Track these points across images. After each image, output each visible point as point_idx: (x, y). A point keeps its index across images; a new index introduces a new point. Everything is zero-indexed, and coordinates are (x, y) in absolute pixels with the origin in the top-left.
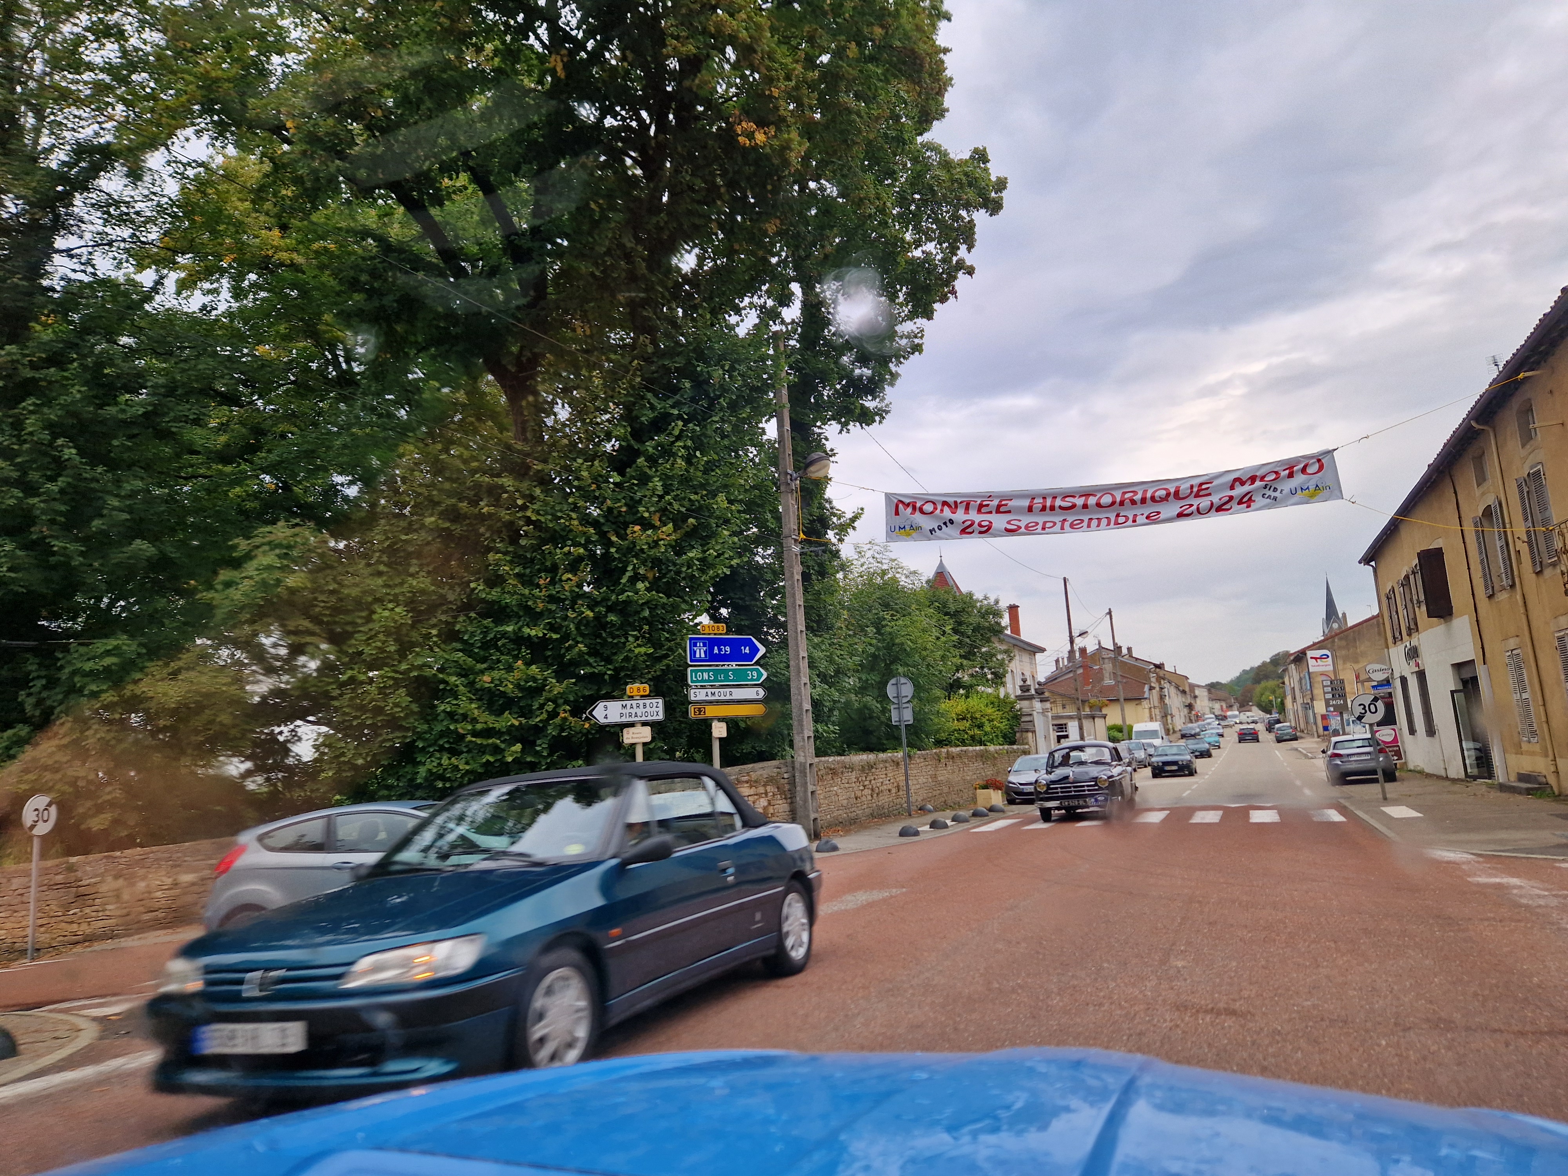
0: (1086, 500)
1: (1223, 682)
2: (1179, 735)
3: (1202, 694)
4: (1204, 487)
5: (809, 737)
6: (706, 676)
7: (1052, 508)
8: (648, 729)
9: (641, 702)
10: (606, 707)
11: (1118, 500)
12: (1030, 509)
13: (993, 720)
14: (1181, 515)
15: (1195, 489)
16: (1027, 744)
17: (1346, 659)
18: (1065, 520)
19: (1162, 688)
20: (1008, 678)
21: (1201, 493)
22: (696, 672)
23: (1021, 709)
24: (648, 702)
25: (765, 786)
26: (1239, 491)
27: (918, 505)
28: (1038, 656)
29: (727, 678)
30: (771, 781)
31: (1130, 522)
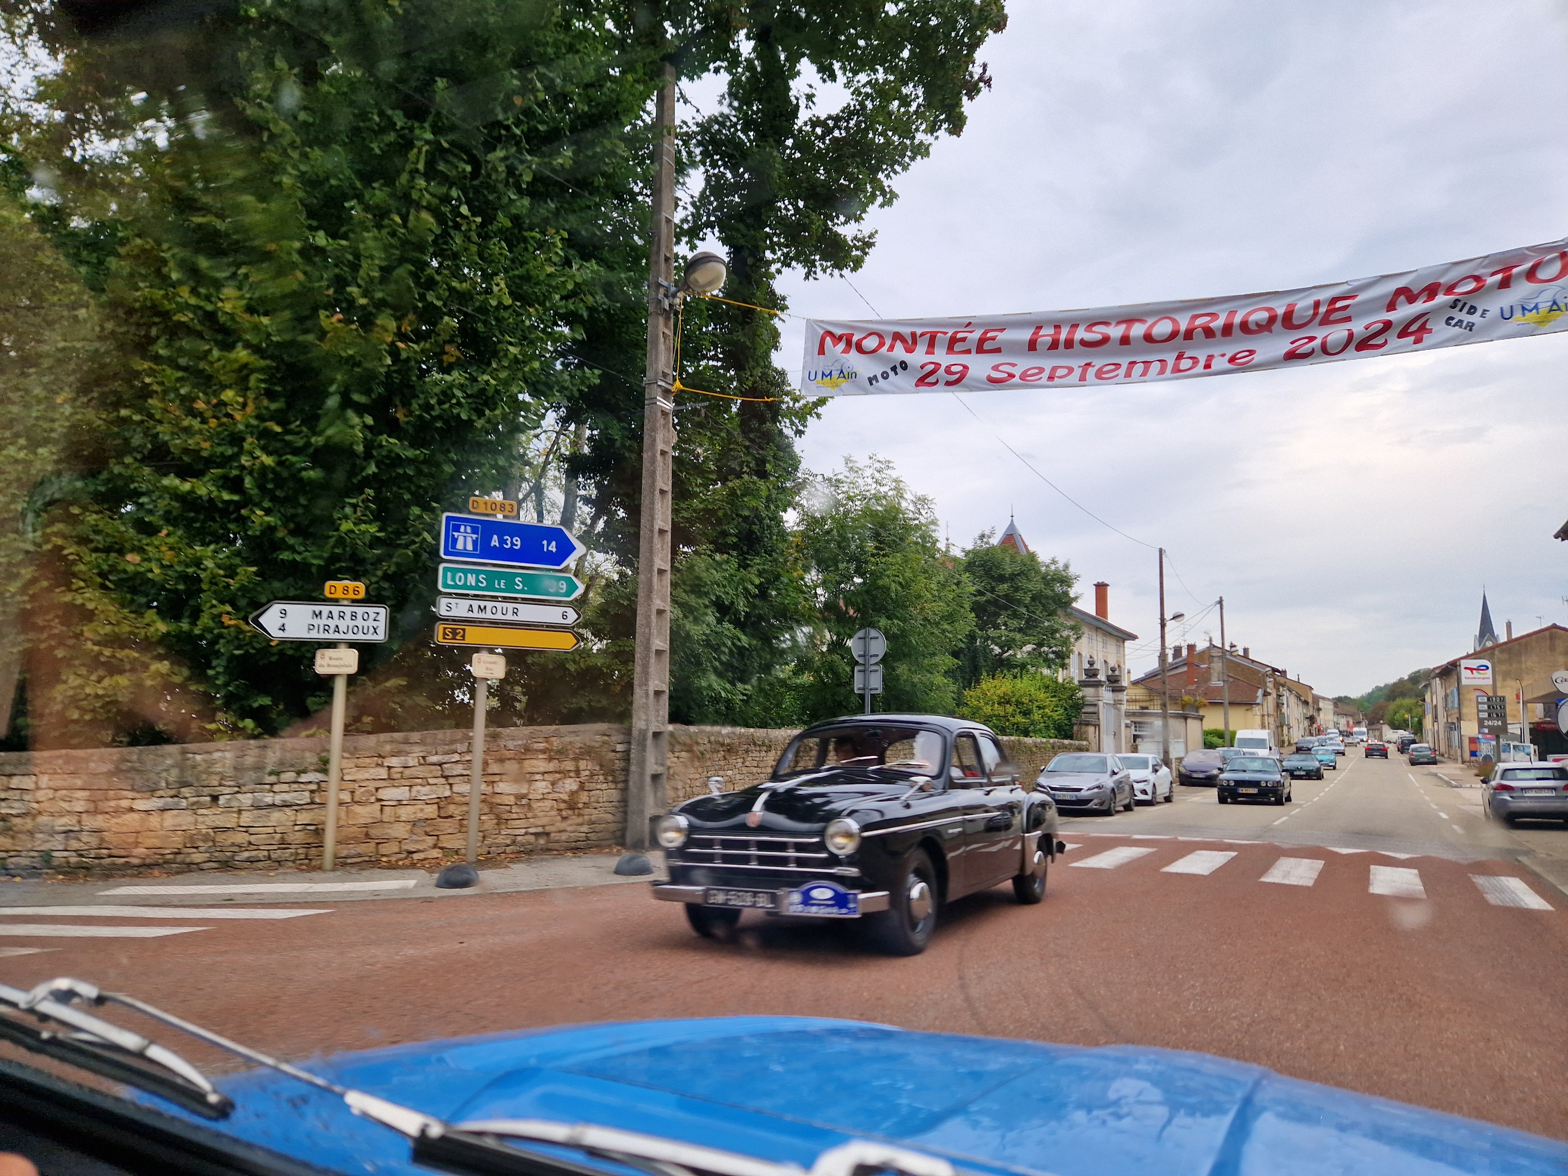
0: (1128, 329)
1: (1353, 696)
2: (1294, 748)
3: (1327, 708)
4: (1339, 304)
5: (658, 693)
6: (471, 580)
7: (1069, 344)
8: (354, 654)
9: (348, 610)
10: (284, 613)
11: (1183, 327)
12: (1032, 345)
13: (1044, 708)
14: (1292, 356)
15: (1323, 309)
16: (1086, 739)
17: (1506, 675)
18: (1088, 365)
19: (1279, 696)
20: (1073, 660)
21: (1334, 316)
22: (454, 571)
23: (1083, 697)
24: (360, 610)
25: (576, 759)
26: (1405, 311)
27: (855, 339)
28: (1128, 643)
29: (510, 587)
30: (589, 753)
31: (1200, 368)
